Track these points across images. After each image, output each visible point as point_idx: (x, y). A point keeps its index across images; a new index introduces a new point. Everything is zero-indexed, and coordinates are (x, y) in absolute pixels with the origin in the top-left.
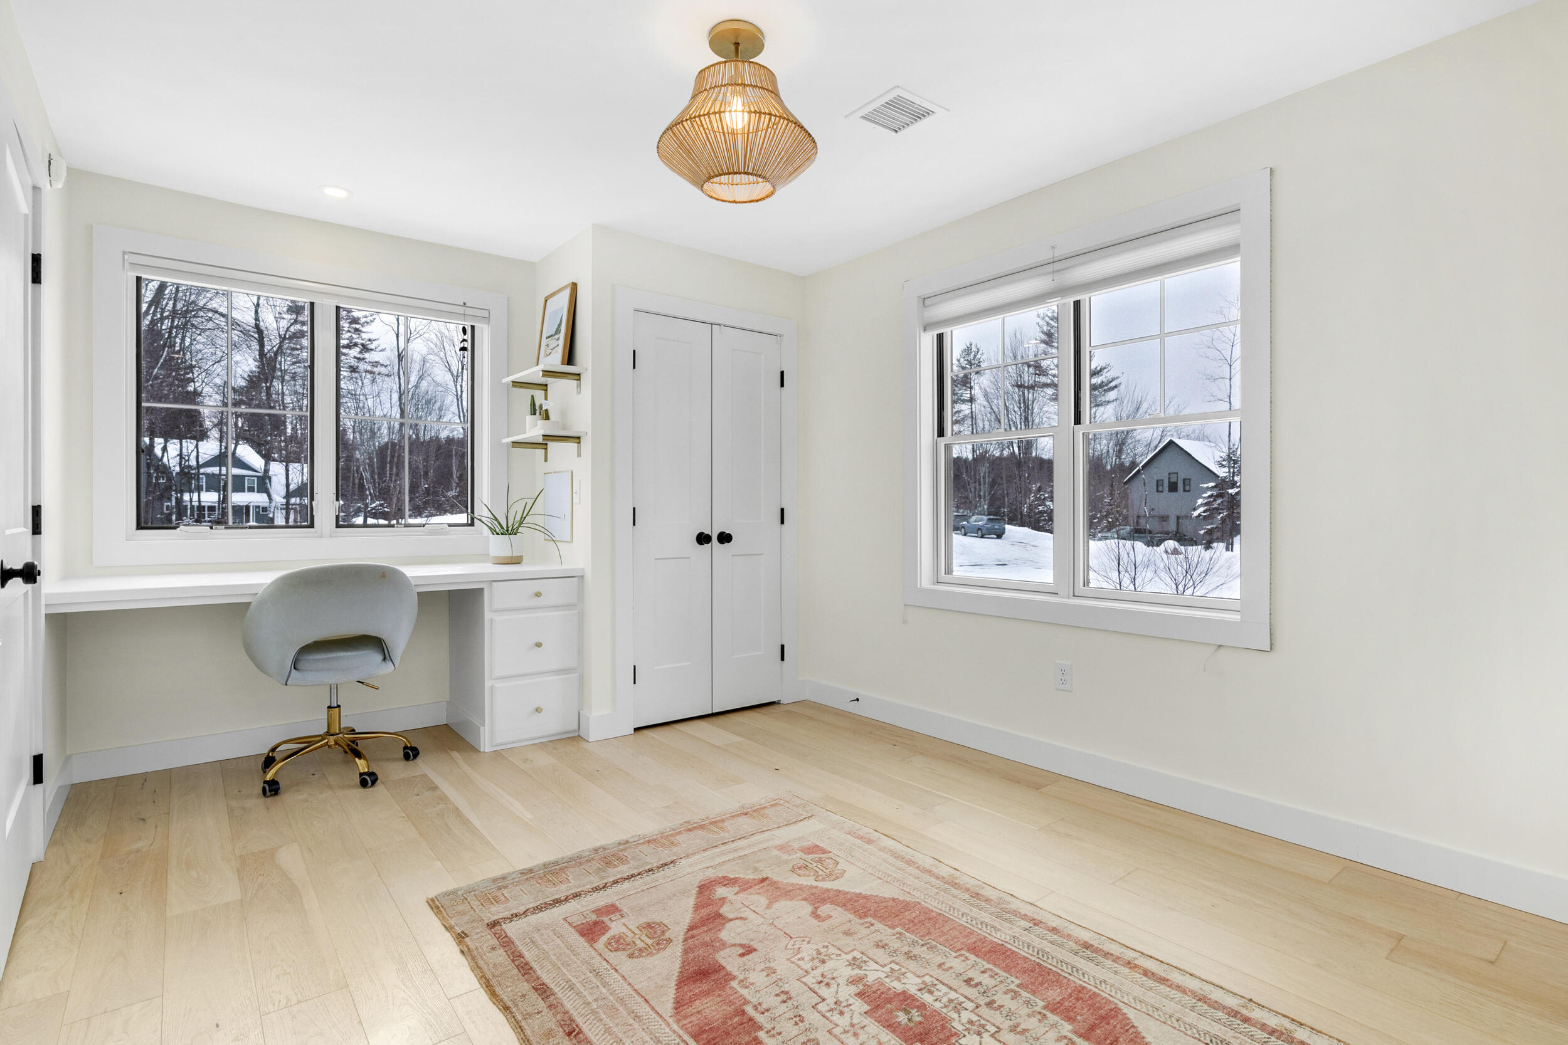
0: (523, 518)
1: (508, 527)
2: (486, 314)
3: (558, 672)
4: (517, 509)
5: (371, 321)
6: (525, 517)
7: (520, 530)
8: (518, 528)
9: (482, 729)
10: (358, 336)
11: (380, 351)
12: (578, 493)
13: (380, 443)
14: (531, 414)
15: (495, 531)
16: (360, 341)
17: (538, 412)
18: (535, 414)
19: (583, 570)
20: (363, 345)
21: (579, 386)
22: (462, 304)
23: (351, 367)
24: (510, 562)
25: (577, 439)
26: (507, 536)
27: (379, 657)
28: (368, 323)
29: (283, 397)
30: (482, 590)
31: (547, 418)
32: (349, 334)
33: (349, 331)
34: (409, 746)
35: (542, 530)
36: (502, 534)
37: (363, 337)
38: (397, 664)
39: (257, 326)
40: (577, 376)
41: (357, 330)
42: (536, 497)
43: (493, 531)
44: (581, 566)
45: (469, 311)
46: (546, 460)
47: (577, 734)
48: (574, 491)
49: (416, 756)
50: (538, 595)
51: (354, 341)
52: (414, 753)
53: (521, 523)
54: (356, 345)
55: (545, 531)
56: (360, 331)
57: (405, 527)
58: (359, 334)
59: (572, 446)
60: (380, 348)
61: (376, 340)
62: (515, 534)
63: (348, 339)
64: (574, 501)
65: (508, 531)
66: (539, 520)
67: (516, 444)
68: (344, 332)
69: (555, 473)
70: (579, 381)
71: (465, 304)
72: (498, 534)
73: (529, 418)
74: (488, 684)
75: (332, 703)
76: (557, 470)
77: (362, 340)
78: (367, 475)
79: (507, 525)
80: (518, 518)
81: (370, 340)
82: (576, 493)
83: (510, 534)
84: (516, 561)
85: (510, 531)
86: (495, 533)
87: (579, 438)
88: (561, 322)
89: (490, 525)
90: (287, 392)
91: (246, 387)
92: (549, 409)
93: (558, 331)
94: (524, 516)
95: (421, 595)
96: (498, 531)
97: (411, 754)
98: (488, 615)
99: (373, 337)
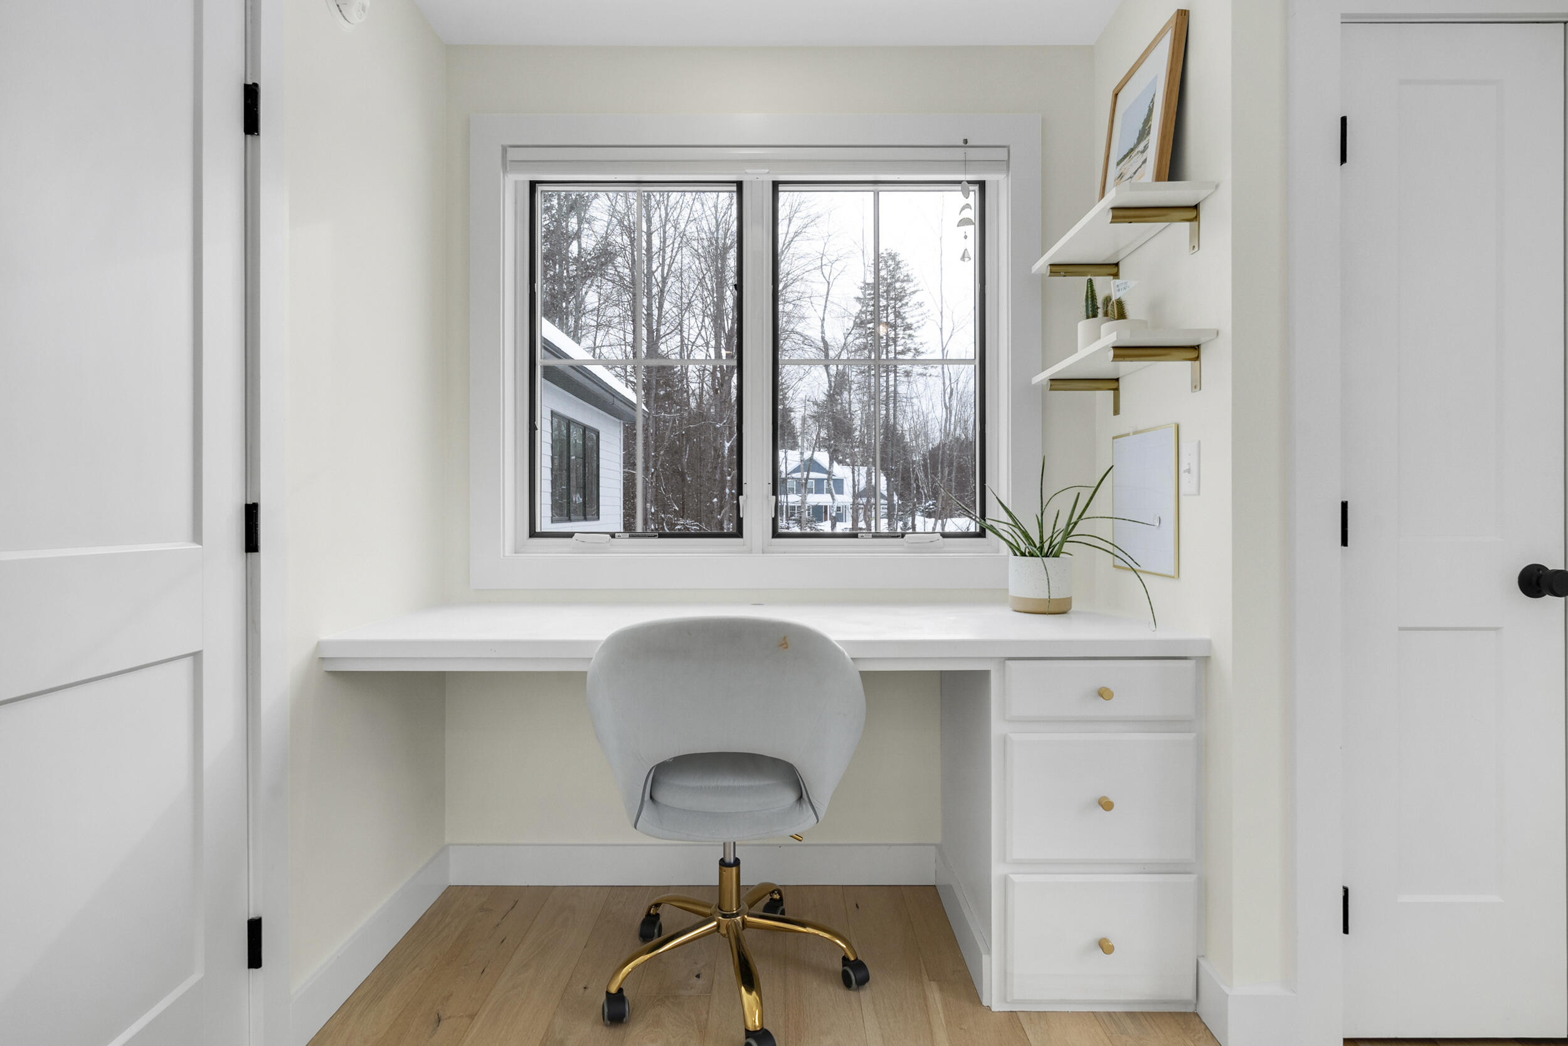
0: (1071, 525)
1: (1042, 542)
2: (1001, 154)
3: (1148, 868)
4: (1062, 506)
5: (923, 325)
6: (1076, 523)
7: (1067, 547)
8: (1062, 544)
9: (985, 958)
10: (911, 341)
11: (930, 353)
12: (1194, 469)
13: (933, 445)
14: (1088, 317)
15: (1019, 549)
16: (912, 346)
17: (1100, 311)
18: (1095, 315)
19: (1209, 643)
20: (915, 349)
21: (1196, 235)
22: (962, 144)
23: (906, 372)
24: (1046, 610)
25: (1193, 351)
26: (1039, 559)
27: (790, 797)
28: (919, 327)
29: (850, 405)
30: (986, 673)
31: (1122, 315)
32: (903, 341)
33: (903, 338)
34: (852, 959)
35: (1110, 548)
36: (1032, 555)
37: (916, 342)
38: (822, 812)
39: (823, 339)
40: (1192, 211)
41: (910, 336)
42: (1096, 485)
43: (1016, 550)
44: (1207, 636)
45: (973, 154)
46: (1116, 411)
47: (1190, 1009)
48: (1183, 467)
49: (863, 981)
50: (1104, 694)
51: (908, 346)
52: (860, 975)
53: (1067, 534)
54: (909, 350)
55: (1115, 551)
56: (913, 336)
57: (874, 537)
58: (912, 339)
59: (1178, 369)
60: (929, 351)
61: (927, 342)
62: (1056, 556)
63: (902, 345)
64: (1184, 489)
65: (1041, 548)
66: (1103, 529)
67: (1057, 383)
68: (899, 339)
69: (1135, 433)
70: (1195, 223)
71: (966, 141)
72: (1023, 554)
73: (1084, 326)
74: (997, 870)
75: (727, 853)
76: (1140, 428)
77: (915, 344)
78: (921, 475)
79: (1041, 537)
80: (1062, 524)
81: (921, 344)
82: (1189, 471)
83: (1046, 556)
84: (1058, 608)
85: (1045, 550)
86: (1018, 554)
87: (1197, 348)
88: (1151, 110)
89: (1011, 539)
90: (854, 401)
91: (826, 401)
92: (1123, 299)
93: (1144, 133)
94: (1074, 520)
95: (869, 678)
96: (1023, 548)
97: (853, 978)
98: (997, 727)
99: (923, 340)
